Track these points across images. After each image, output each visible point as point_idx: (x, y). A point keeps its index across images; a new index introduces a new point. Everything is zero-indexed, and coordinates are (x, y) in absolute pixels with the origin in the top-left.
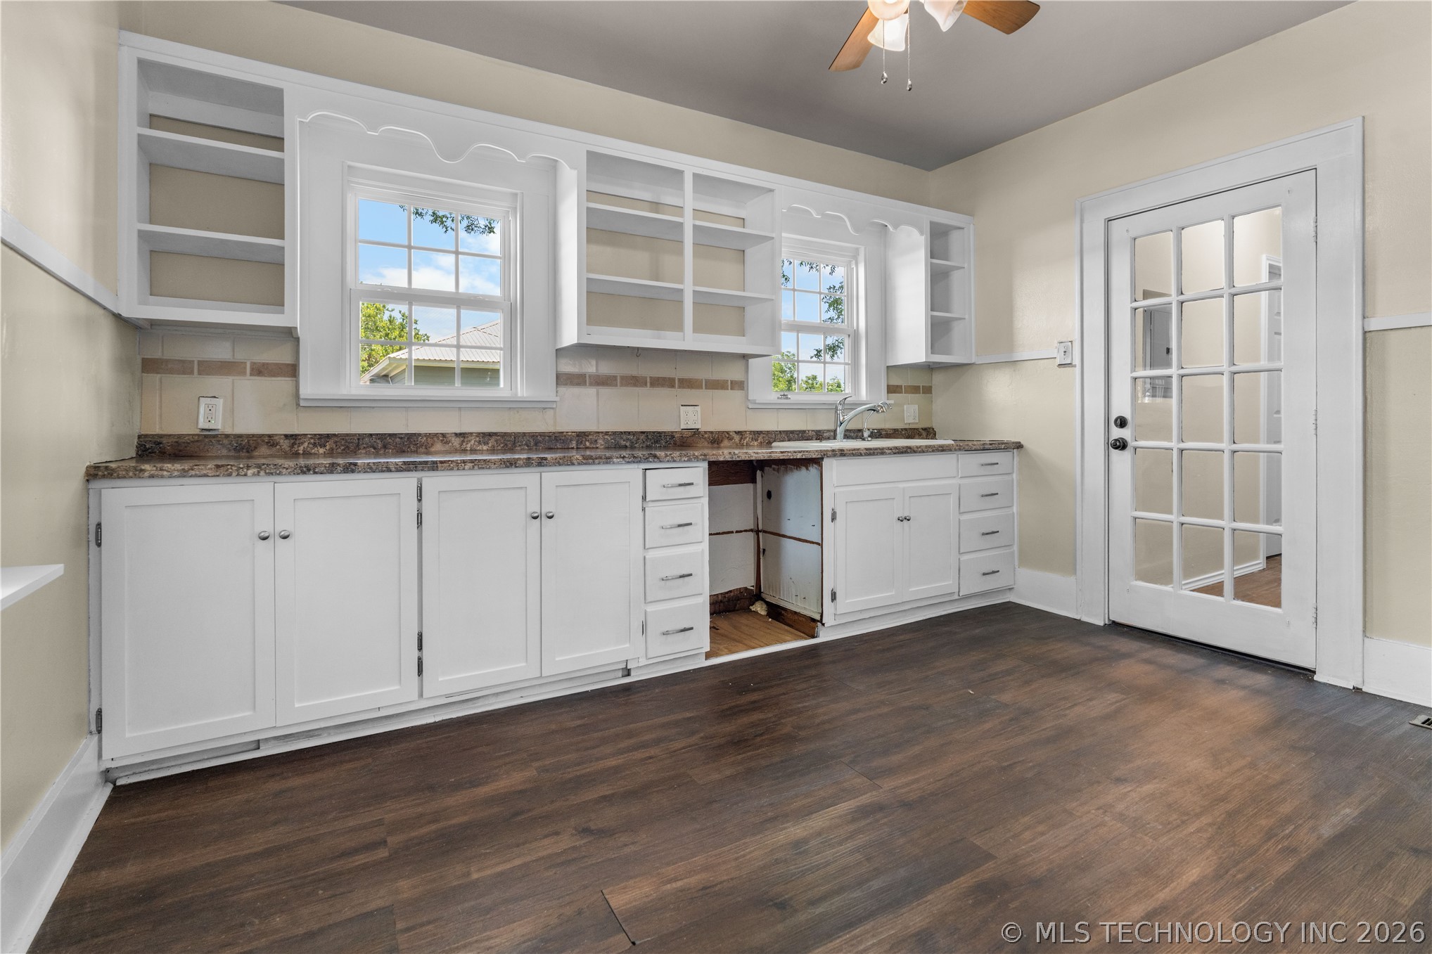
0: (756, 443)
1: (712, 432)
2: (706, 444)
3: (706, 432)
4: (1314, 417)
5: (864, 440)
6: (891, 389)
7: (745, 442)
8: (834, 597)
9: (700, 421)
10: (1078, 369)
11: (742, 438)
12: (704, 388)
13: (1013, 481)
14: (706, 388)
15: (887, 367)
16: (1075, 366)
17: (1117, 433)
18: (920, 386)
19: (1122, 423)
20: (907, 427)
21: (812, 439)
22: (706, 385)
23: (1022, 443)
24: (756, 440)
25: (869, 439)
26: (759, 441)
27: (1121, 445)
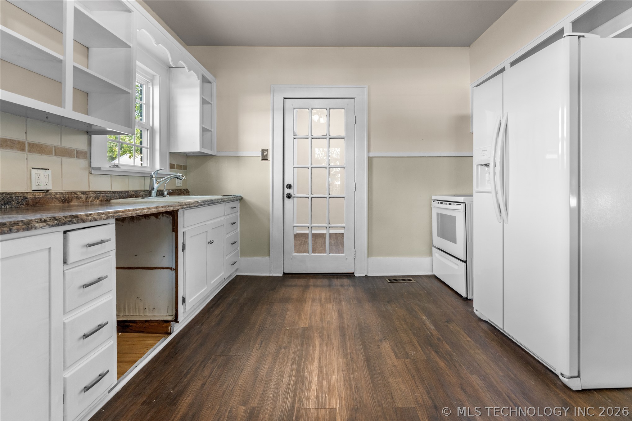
0: (98, 201)
1: (62, 193)
2: (58, 204)
3: (56, 193)
4: (355, 185)
5: (164, 196)
6: (172, 166)
7: (90, 200)
8: (184, 300)
9: (51, 182)
10: (271, 162)
11: (87, 197)
12: (54, 154)
13: (238, 215)
14: (55, 155)
15: (170, 152)
16: (270, 161)
17: (287, 191)
18: (182, 165)
19: (289, 186)
20: (177, 188)
21: (133, 197)
22: (55, 152)
23: (242, 196)
24: (98, 199)
25: (168, 196)
26: (100, 199)
27: (289, 196)
